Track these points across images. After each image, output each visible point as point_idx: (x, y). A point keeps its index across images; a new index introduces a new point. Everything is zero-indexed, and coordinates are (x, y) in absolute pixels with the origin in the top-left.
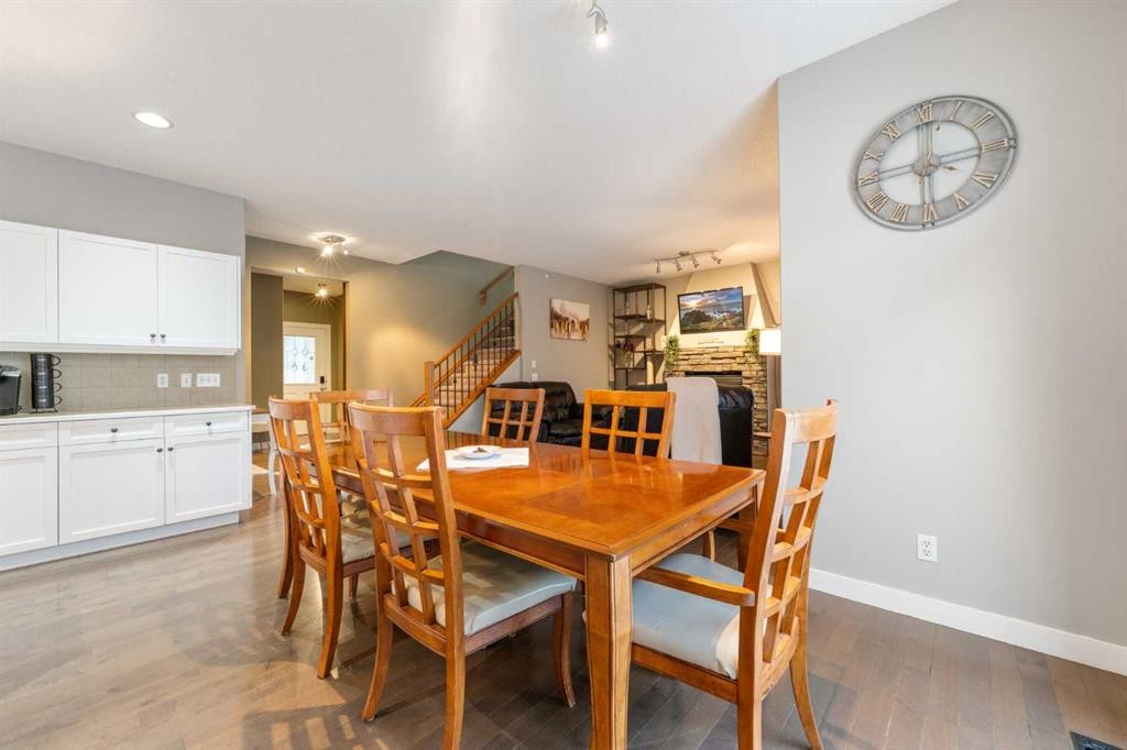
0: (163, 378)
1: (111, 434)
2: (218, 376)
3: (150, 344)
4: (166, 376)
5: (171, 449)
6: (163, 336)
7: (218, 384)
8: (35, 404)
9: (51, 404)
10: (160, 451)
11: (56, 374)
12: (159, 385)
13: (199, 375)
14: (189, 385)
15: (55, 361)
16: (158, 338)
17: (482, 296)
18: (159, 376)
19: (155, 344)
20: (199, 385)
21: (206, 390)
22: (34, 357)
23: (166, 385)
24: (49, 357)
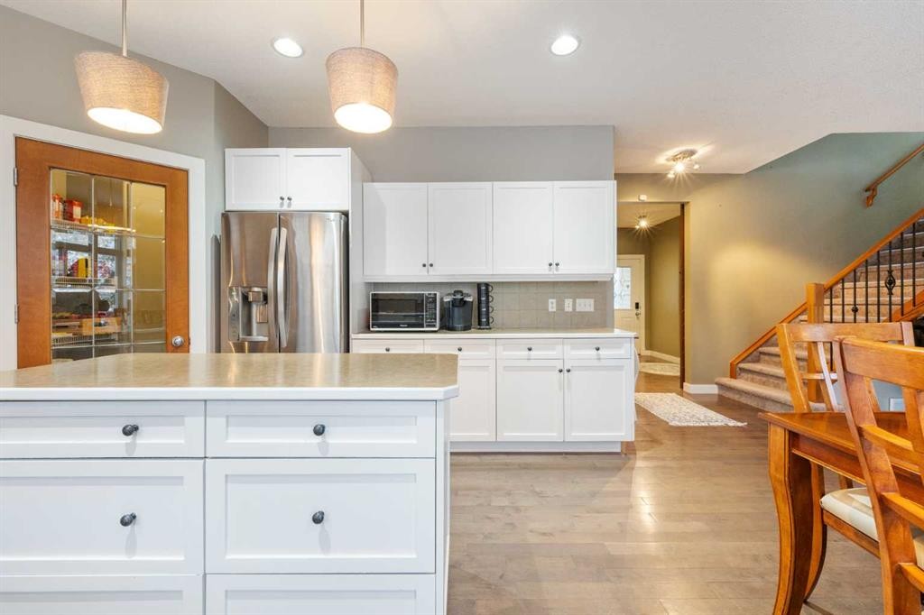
0: (552, 303)
1: (527, 352)
2: (592, 301)
3: (547, 272)
4: (554, 301)
5: (569, 371)
6: (557, 265)
7: (592, 309)
8: (480, 323)
9: (488, 323)
10: (561, 371)
11: (491, 299)
12: (550, 310)
13: (578, 301)
14: (571, 310)
15: (490, 289)
16: (554, 266)
17: (868, 194)
18: (550, 300)
19: (551, 273)
20: (578, 310)
21: (583, 314)
22: (479, 285)
23: (554, 310)
24: (487, 285)
